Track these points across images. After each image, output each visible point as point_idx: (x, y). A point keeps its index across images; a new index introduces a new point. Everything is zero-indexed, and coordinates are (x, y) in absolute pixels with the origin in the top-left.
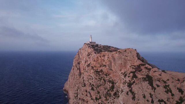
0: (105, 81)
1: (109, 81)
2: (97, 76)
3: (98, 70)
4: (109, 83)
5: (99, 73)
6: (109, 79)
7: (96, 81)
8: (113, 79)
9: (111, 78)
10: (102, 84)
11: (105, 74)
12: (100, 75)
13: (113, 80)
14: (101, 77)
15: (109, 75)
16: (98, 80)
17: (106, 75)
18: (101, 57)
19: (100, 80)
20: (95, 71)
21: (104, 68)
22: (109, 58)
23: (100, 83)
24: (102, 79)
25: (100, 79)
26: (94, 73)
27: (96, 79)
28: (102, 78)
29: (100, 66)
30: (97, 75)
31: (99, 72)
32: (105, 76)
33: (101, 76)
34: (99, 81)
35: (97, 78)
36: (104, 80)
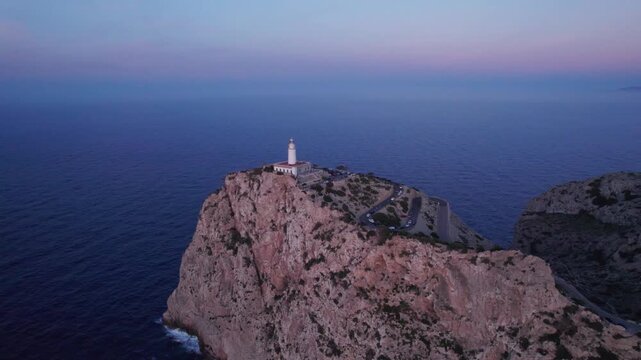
0: (428, 343)
1: (443, 341)
2: (393, 326)
3: (390, 304)
4: (442, 350)
5: (398, 316)
6: (441, 335)
7: (395, 343)
8: (457, 337)
9: (448, 333)
10: (418, 352)
11: (419, 316)
12: (403, 322)
13: (455, 339)
14: (409, 332)
15: (435, 322)
16: (400, 341)
17: (425, 322)
18: (392, 256)
19: (408, 341)
20: (379, 305)
21: (411, 295)
22: (431, 266)
23: (410, 351)
24: (417, 336)
25: (410, 337)
26: (377, 313)
27: (393, 336)
28: (414, 332)
29: (396, 289)
30: (393, 322)
31: (396, 310)
32: (424, 326)
33: (408, 325)
34: (404, 343)
35: (397, 332)
36: (422, 339)
